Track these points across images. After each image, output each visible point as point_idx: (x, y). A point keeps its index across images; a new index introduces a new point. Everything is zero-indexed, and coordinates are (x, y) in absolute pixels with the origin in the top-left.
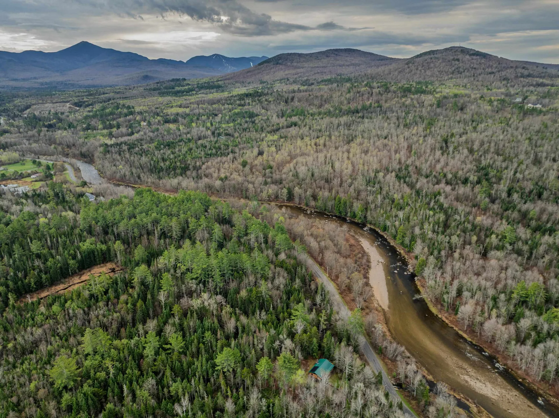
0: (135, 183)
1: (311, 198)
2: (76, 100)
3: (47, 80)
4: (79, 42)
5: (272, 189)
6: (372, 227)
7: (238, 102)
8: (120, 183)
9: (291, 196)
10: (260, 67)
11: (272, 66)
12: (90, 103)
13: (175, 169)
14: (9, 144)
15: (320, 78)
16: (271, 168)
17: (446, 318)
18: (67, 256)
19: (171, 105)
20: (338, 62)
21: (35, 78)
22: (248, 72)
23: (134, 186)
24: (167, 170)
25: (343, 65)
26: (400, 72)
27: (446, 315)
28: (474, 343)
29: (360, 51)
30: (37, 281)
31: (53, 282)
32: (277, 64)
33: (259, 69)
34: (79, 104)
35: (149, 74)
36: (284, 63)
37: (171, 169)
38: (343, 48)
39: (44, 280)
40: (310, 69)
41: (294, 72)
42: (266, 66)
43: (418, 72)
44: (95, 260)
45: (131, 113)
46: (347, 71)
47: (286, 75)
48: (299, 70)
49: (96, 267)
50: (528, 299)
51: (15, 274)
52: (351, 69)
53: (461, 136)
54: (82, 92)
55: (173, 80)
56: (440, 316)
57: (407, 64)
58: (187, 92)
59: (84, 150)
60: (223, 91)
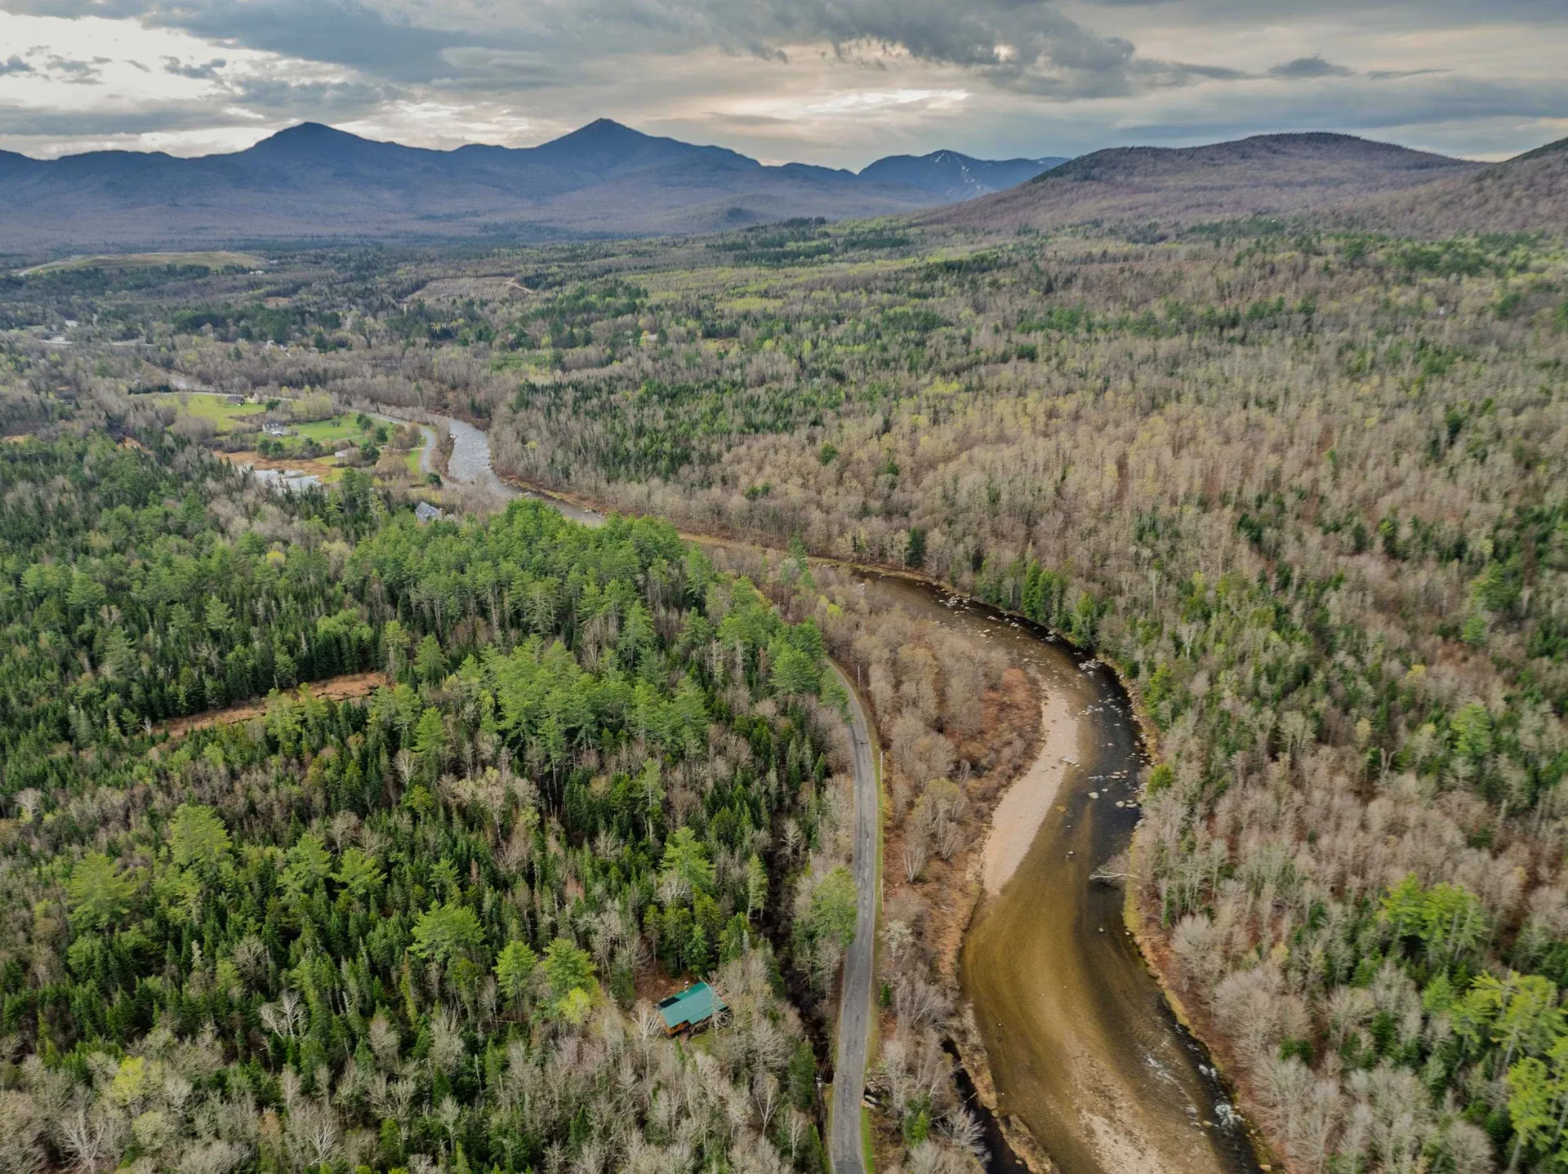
0: (556, 487)
1: (966, 564)
2: (530, 270)
3: (499, 219)
4: (591, 121)
5: (872, 528)
6: (1109, 662)
7: (913, 287)
8: (523, 485)
9: (917, 553)
10: (1033, 187)
11: (1069, 185)
12: (558, 278)
13: (657, 457)
14: (330, 374)
15: (1189, 220)
16: (895, 470)
17: (1154, 949)
18: (277, 644)
19: (742, 290)
20: (1273, 175)
21: (475, 214)
22: (998, 202)
23: (550, 493)
24: (639, 459)
25: (1289, 183)
26: (1446, 205)
27: (1156, 939)
28: (1192, 1033)
29: (1357, 139)
30: (194, 693)
31: (230, 699)
32: (1086, 178)
33: (1030, 193)
34: (531, 282)
35: (748, 207)
36: (1105, 177)
37: (649, 458)
38: (1304, 131)
39: (208, 693)
40: (1175, 194)
41: (1127, 201)
42: (1053, 185)
43: (1509, 204)
44: (342, 662)
45: (633, 309)
46: (1289, 204)
47: (1101, 210)
48: (1141, 198)
49: (341, 679)
50: (1423, 935)
51: (153, 671)
52: (1310, 194)
53: (1517, 412)
54: (557, 250)
55: (792, 223)
56: (1138, 939)
57: (1479, 179)
58: (808, 256)
59: (480, 397)
60: (904, 255)
